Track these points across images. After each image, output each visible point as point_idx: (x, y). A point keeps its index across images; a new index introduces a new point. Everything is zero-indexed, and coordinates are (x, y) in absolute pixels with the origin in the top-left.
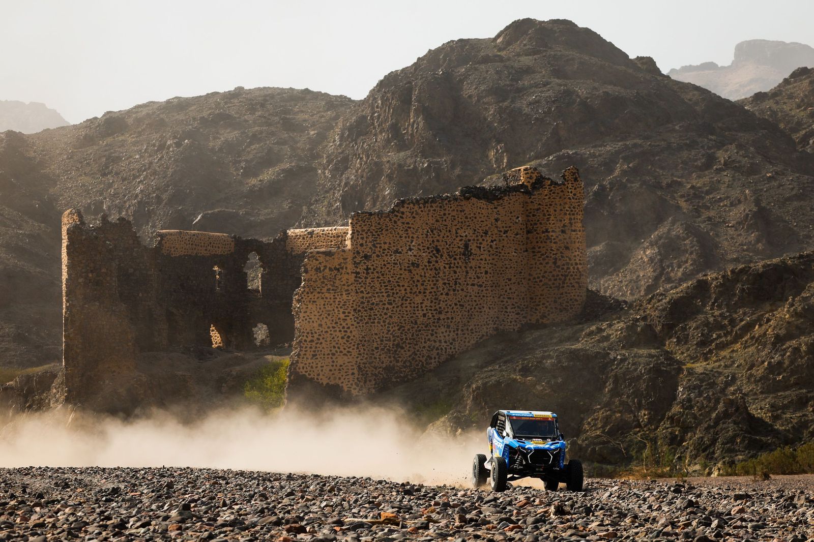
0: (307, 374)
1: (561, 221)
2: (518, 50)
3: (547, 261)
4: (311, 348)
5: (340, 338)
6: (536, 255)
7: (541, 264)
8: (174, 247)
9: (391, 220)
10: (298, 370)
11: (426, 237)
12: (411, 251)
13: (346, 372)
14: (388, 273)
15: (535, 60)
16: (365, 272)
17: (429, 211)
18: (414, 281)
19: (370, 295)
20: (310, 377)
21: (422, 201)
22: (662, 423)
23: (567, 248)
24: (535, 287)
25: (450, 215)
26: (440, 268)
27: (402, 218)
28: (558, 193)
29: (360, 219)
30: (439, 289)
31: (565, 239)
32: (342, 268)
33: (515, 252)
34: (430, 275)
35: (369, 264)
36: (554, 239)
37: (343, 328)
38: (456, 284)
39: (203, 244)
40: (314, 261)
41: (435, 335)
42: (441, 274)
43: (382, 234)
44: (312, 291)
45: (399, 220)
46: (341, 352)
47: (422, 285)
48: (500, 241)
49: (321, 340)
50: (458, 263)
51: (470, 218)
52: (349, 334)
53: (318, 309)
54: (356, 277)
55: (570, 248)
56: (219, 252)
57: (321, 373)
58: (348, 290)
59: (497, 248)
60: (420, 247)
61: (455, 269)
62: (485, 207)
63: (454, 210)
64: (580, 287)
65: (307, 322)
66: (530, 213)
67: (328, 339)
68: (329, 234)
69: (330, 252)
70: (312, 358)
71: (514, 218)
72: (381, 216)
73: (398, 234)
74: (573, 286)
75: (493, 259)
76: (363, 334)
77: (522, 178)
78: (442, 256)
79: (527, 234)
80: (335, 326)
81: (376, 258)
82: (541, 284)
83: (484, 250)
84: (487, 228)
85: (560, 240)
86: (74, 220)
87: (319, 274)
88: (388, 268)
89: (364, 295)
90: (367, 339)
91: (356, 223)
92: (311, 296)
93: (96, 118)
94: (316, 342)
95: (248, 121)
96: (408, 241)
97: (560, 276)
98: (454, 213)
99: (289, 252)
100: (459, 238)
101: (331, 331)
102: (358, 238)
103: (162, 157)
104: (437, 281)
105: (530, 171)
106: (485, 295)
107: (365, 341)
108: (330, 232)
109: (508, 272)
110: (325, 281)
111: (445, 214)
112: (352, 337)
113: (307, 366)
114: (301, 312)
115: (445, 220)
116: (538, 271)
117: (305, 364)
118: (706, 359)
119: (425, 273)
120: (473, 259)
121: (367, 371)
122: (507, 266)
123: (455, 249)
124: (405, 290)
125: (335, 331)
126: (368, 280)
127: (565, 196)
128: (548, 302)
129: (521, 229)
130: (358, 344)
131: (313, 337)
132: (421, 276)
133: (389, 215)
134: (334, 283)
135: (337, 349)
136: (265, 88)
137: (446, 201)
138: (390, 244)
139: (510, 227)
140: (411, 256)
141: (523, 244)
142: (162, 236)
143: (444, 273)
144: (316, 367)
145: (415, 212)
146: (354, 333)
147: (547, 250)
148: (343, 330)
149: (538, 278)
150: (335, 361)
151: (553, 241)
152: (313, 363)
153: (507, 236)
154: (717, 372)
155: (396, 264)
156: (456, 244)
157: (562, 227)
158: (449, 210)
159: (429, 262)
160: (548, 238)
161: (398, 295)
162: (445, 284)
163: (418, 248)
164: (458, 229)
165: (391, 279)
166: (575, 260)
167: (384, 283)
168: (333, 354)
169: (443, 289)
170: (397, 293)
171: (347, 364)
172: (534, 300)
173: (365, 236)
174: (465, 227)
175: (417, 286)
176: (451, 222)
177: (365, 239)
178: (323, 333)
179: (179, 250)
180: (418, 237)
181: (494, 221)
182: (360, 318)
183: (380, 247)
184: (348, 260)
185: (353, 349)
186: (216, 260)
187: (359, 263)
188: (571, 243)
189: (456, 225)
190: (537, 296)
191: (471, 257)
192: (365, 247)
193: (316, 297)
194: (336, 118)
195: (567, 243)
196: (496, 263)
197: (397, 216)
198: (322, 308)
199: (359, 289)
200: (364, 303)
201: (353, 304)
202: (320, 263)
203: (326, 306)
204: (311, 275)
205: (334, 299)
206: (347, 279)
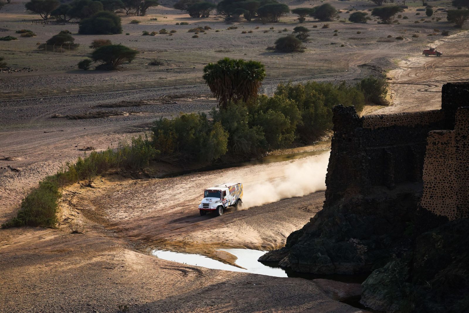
0: (427, 208)
4: (430, 192)
5: (447, 187)
10: (421, 205)
13: (450, 209)
16: (463, 146)
19: (465, 161)
20: (429, 210)
29: (462, 112)
32: (449, 143)
35: (466, 141)
37: (449, 181)
40: (432, 138)
44: (430, 156)
46: (448, 196)
49: (436, 188)
52: (452, 185)
53: (434, 168)
54: (457, 149)
57: (436, 208)
58: (451, 158)
65: (426, 175)
67: (440, 188)
69: (442, 133)
70: (430, 199)
76: (461, 186)
80: (444, 179)
87: (435, 146)
89: (462, 161)
90: (463, 189)
91: (459, 115)
92: (430, 160)
94: (432, 188)
101: (442, 182)
102: (459, 125)
107: (462, 190)
110: (439, 151)
112: (454, 188)
113: (427, 203)
117: (426, 202)
121: (463, 210)
125: (445, 183)
126: (464, 152)
130: (457, 192)
131: (431, 185)
134: (444, 152)
135: (446, 194)
144: (433, 204)
146: (455, 185)
148: (449, 182)
150: (445, 201)
152: (431, 201)
168: (443, 197)
171: (451, 204)
173: (464, 123)
177: (464, 125)
178: (437, 183)
182: (459, 176)
184: (452, 138)
185: (454, 195)
187: (459, 141)
192: (463, 130)
193: (433, 160)
198: (437, 167)
199: (459, 157)
200: (461, 166)
201: (455, 166)
202: (435, 139)
203: (439, 167)
204: (430, 147)
205: (444, 162)
206: (452, 151)
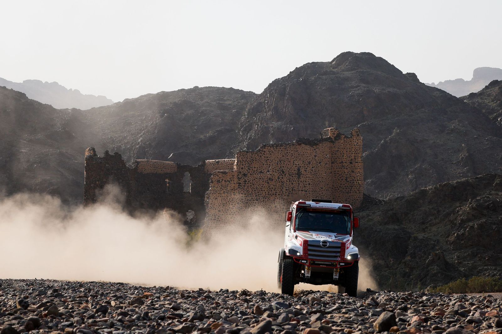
1: (350, 157)
2: (343, 69)
3: (342, 178)
4: (214, 223)
5: (230, 218)
6: (336, 175)
7: (339, 180)
8: (144, 169)
9: (258, 155)
11: (277, 165)
12: (268, 172)
14: (256, 184)
15: (352, 73)
16: (244, 182)
17: (279, 151)
18: (270, 188)
19: (246, 195)
21: (275, 146)
22: (400, 266)
23: (353, 172)
24: (335, 192)
25: (290, 153)
26: (284, 181)
27: (264, 154)
28: (348, 142)
29: (242, 155)
30: (284, 193)
31: (352, 167)
32: (232, 181)
33: (325, 174)
34: (279, 185)
35: (246, 179)
36: (346, 167)
37: (232, 212)
38: (293, 190)
39: (160, 167)
40: (217, 176)
41: (281, 217)
42: (285, 185)
43: (253, 163)
44: (215, 192)
45: (262, 155)
47: (275, 190)
48: (317, 167)
49: (220, 219)
50: (294, 179)
51: (301, 155)
52: (234, 216)
53: (218, 203)
54: (239, 185)
55: (355, 172)
56: (169, 171)
58: (234, 193)
59: (315, 171)
60: (273, 170)
61: (292, 182)
62: (309, 149)
63: (292, 151)
64: (360, 193)
65: (212, 209)
66: (334, 152)
67: (224, 219)
68: (227, 163)
69: (225, 172)
70: (214, 229)
71: (325, 155)
72: (253, 153)
73: (262, 163)
74: (356, 192)
75: (313, 177)
76: (242, 216)
77: (329, 134)
78: (285, 175)
79: (332, 164)
80: (227, 211)
81: (250, 175)
82: (339, 191)
83: (308, 172)
84: (310, 161)
85: (349, 167)
86: (91, 153)
87: (219, 184)
88: (256, 181)
89: (243, 195)
91: (240, 157)
92: (214, 195)
93: (120, 102)
94: (217, 220)
95: (199, 104)
96: (267, 167)
97: (349, 187)
98: (292, 152)
99: (206, 172)
100: (295, 165)
101: (225, 214)
102: (240, 165)
103: (153, 123)
104: (283, 188)
105: (333, 130)
106: (308, 196)
107: (243, 220)
108: (228, 162)
109: (321, 184)
110: (222, 187)
111: (287, 153)
112: (236, 218)
114: (209, 204)
115: (288, 156)
116: (338, 184)
118: (425, 232)
119: (276, 184)
120: (302, 177)
122: (321, 181)
123: (293, 171)
124: (265, 193)
125: (227, 214)
126: (245, 188)
127: (352, 144)
128: (342, 200)
129: (329, 161)
131: (215, 217)
132: (274, 185)
133: (257, 153)
134: (227, 188)
136: (209, 87)
137: (288, 146)
138: (257, 168)
139: (322, 160)
140: (269, 174)
141: (330, 169)
142: (138, 163)
143: (286, 184)
145: (271, 151)
147: (342, 172)
148: (231, 214)
149: (337, 187)
151: (345, 168)
153: (321, 165)
154: (430, 238)
155: (261, 179)
156: (293, 169)
157: (351, 160)
158: (289, 151)
159: (278, 178)
160: (343, 166)
161: (261, 195)
162: (287, 190)
163: (273, 171)
164: (294, 161)
165: (257, 187)
166: (357, 178)
167: (254, 189)
169: (286, 193)
170: (261, 194)
172: (334, 199)
173: (244, 163)
174: (298, 160)
175: (271, 191)
176: (290, 157)
177: (244, 165)
178: (221, 215)
179: (147, 170)
180: (272, 165)
181: (314, 157)
182: (241, 207)
183: (252, 170)
184: (235, 176)
186: (167, 176)
187: (241, 178)
188: (355, 169)
189: (293, 159)
191: (301, 176)
192: (244, 169)
193: (217, 196)
194: (246, 103)
195: (353, 169)
196: (315, 179)
197: (261, 153)
198: (220, 202)
199: (240, 192)
200: (243, 199)
201: (237, 200)
202: (220, 178)
203: (223, 201)
204: (215, 184)
205: (227, 197)
206: (234, 187)
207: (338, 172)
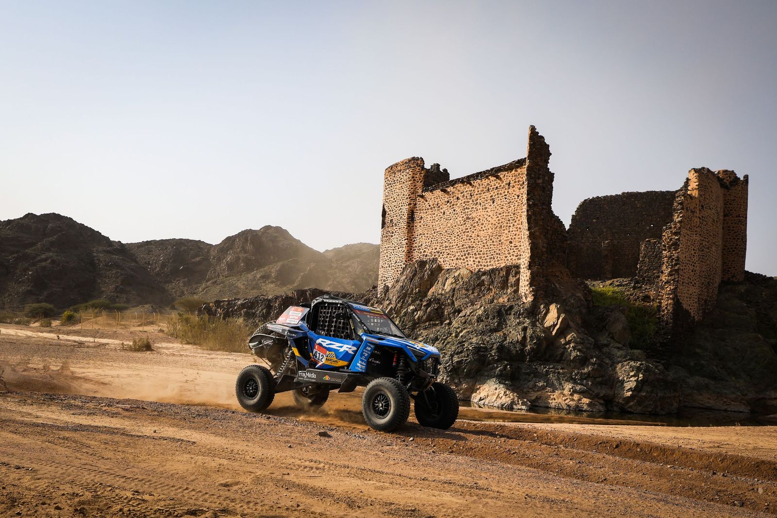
0: (680, 298)
4: (682, 276)
5: (691, 271)
10: (677, 293)
13: (693, 300)
20: (680, 301)
35: (703, 213)
37: (693, 262)
44: (684, 226)
46: (691, 283)
52: (695, 268)
53: (686, 244)
57: (684, 299)
67: (687, 270)
70: (682, 285)
76: (700, 270)
80: (690, 259)
82: (734, 253)
94: (684, 271)
105: (729, 173)
107: (700, 276)
112: (696, 272)
113: (680, 291)
114: (680, 243)
125: (690, 264)
126: (702, 227)
128: (737, 266)
129: (722, 213)
131: (683, 266)
135: (689, 280)
144: (683, 293)
149: (732, 248)
150: (689, 289)
152: (682, 289)
168: (688, 284)
171: (694, 293)
173: (702, 189)
177: (702, 192)
178: (686, 264)
185: (697, 281)
187: (700, 210)
190: (730, 261)
193: (685, 232)
199: (700, 232)
201: (698, 243)
203: (688, 242)
207: (732, 229)
